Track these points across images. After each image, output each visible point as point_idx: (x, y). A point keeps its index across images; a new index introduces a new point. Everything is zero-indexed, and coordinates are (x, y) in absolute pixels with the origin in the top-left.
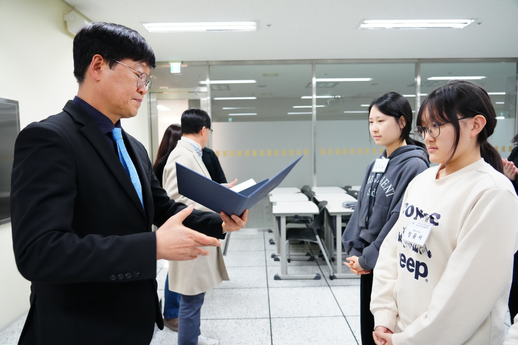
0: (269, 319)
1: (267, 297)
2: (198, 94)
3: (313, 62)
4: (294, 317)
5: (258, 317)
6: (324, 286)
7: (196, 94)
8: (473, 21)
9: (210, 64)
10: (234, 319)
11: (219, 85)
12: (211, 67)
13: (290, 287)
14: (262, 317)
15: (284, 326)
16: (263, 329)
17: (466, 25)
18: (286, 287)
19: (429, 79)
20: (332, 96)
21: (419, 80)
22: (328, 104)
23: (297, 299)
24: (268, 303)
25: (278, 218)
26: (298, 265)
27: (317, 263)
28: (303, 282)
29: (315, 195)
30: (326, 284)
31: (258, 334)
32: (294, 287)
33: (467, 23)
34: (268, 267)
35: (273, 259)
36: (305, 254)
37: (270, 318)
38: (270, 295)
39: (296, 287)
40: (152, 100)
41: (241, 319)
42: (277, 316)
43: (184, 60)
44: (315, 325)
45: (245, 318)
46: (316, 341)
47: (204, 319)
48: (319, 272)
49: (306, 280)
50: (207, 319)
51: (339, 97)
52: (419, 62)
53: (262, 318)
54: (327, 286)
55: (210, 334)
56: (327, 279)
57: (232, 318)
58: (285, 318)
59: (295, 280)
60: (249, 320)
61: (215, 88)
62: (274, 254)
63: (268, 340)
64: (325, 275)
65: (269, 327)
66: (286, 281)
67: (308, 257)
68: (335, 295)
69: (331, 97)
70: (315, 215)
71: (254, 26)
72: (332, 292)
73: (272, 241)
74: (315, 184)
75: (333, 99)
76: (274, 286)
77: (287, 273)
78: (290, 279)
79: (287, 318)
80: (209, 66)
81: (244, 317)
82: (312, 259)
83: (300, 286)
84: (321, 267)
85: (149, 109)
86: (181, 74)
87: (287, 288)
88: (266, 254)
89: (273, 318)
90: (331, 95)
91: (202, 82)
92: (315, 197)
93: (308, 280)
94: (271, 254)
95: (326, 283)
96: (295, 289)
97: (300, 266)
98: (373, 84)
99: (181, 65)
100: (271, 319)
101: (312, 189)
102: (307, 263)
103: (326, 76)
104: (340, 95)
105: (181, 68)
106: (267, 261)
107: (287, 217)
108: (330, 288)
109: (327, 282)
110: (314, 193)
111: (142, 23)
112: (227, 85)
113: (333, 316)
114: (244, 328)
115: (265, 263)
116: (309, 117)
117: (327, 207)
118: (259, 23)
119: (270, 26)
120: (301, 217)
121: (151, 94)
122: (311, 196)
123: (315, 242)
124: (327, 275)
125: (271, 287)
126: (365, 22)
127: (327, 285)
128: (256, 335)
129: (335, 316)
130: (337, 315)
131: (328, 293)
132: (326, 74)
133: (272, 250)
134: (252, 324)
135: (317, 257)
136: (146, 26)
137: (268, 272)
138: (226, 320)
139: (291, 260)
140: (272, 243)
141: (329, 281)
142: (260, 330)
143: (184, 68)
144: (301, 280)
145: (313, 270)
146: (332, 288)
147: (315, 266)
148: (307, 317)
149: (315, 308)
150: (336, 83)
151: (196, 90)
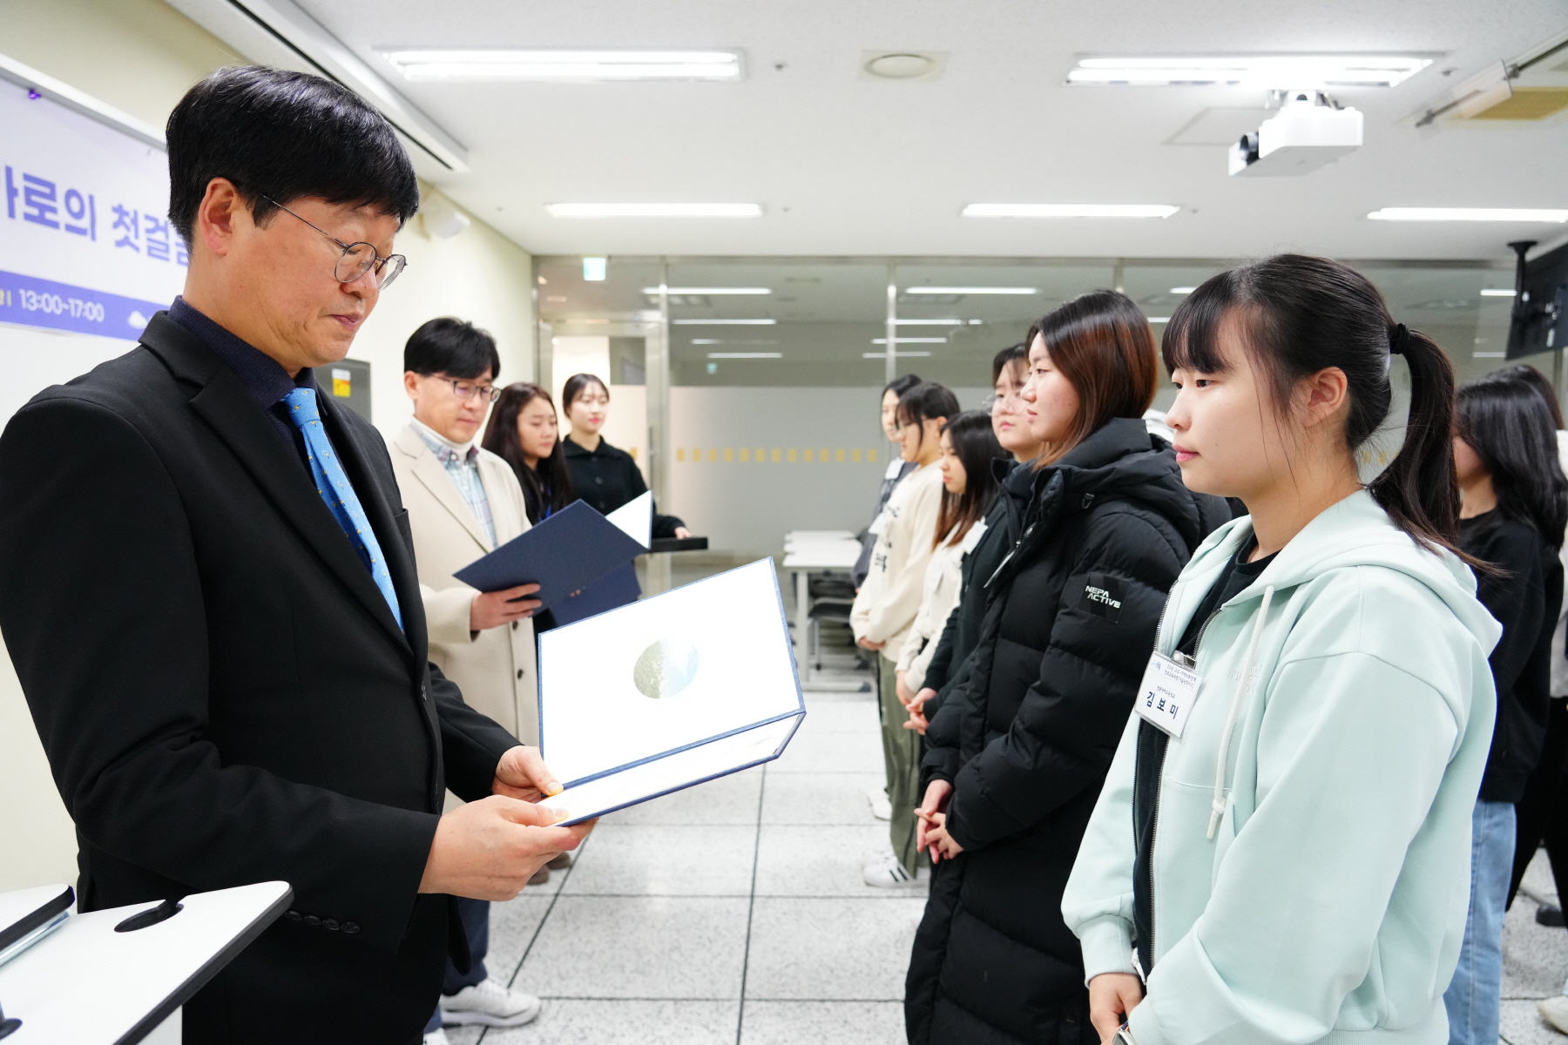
2: (640, 326)
3: (894, 262)
8: (1178, 209)
9: (668, 260)
11: (684, 297)
12: (672, 266)
20: (962, 319)
25: (795, 576)
26: (834, 675)
33: (1169, 211)
43: (612, 253)
51: (975, 322)
52: (1121, 264)
61: (677, 301)
71: (758, 209)
80: (667, 266)
86: (605, 282)
91: (649, 291)
97: (837, 676)
99: (606, 262)
103: (928, 283)
104: (979, 320)
105: (607, 269)
107: (810, 575)
111: (545, 204)
112: (706, 298)
118: (765, 208)
119: (789, 212)
136: (552, 209)
139: (821, 666)
143: (611, 269)
144: (834, 693)
148: (830, 732)
150: (960, 297)
151: (637, 318)
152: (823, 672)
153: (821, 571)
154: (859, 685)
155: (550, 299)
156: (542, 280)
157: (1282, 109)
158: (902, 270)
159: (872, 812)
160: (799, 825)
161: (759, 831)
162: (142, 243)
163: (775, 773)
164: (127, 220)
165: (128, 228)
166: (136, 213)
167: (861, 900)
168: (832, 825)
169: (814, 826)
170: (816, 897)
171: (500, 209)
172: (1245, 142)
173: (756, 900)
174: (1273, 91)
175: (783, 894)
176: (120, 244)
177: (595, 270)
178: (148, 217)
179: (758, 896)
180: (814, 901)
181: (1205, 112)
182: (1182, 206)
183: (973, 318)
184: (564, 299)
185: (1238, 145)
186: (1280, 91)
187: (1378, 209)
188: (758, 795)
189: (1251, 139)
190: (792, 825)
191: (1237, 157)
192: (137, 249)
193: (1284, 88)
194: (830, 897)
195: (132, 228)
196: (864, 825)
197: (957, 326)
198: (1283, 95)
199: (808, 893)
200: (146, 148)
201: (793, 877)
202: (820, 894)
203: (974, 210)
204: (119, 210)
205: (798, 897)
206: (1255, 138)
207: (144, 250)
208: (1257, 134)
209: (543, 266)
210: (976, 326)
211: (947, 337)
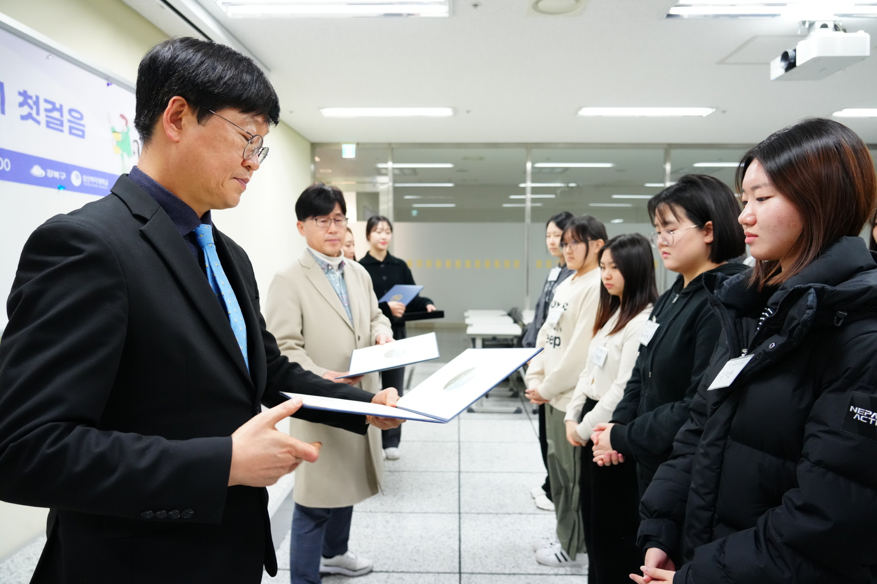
0: (458, 443)
2: (376, 185)
3: (529, 147)
4: (486, 442)
5: (446, 441)
6: (524, 419)
7: (373, 186)
8: (714, 110)
9: (393, 146)
10: (420, 441)
11: (403, 169)
12: (394, 150)
13: (484, 419)
14: (450, 441)
16: (451, 449)
17: (708, 114)
18: (480, 419)
20: (564, 183)
21: (668, 167)
25: (474, 340)
26: (497, 401)
27: (521, 400)
28: (500, 415)
32: (490, 420)
33: (708, 112)
39: (492, 420)
42: (466, 441)
43: (361, 140)
44: (507, 448)
49: (504, 414)
51: (572, 185)
52: (669, 148)
54: (527, 420)
56: (529, 413)
59: (491, 414)
61: (397, 172)
64: (527, 410)
65: (458, 448)
66: (481, 414)
67: (511, 393)
71: (451, 112)
72: (533, 425)
74: (527, 307)
75: (564, 189)
76: (466, 418)
77: (483, 407)
78: (486, 413)
79: (477, 442)
80: (392, 149)
82: (515, 396)
83: (496, 418)
86: (356, 160)
91: (381, 166)
93: (507, 414)
95: (526, 417)
96: (491, 422)
97: (499, 402)
99: (356, 147)
100: (461, 443)
103: (548, 160)
104: (575, 183)
105: (356, 151)
107: (483, 339)
108: (531, 421)
111: (319, 108)
112: (414, 170)
118: (455, 111)
119: (470, 113)
122: (518, 319)
124: (530, 410)
125: (462, 418)
126: (584, 109)
136: (323, 111)
141: (531, 416)
143: (359, 151)
148: (499, 442)
149: (510, 436)
150: (566, 169)
151: (373, 181)
152: (490, 399)
153: (491, 337)
154: (514, 409)
155: (321, 171)
156: (317, 159)
157: (812, 33)
158: (535, 152)
159: (535, 503)
160: (486, 513)
161: (460, 518)
162: (42, 118)
163: (467, 472)
164: (30, 102)
165: (31, 108)
166: (37, 97)
167: (536, 576)
168: (509, 514)
169: (497, 514)
170: (505, 574)
171: (291, 112)
172: (785, 56)
173: (463, 575)
174: (804, 23)
175: (482, 572)
176: (23, 118)
177: (349, 152)
178: (46, 101)
179: (464, 573)
180: (503, 577)
181: (754, 38)
182: (717, 108)
183: (571, 183)
184: (330, 171)
185: (779, 58)
186: (809, 21)
187: (841, 110)
188: (457, 489)
189: (791, 53)
190: (482, 513)
191: (778, 67)
192: (38, 122)
193: (812, 20)
194: (514, 574)
195: (35, 107)
196: (530, 514)
197: (562, 187)
198: (811, 25)
199: (498, 570)
200: (46, 53)
201: (486, 556)
202: (507, 571)
203: (587, 112)
204: (24, 94)
205: (493, 574)
206: (794, 53)
207: (43, 123)
208: (795, 50)
209: (318, 150)
210: (572, 188)
211: (556, 194)
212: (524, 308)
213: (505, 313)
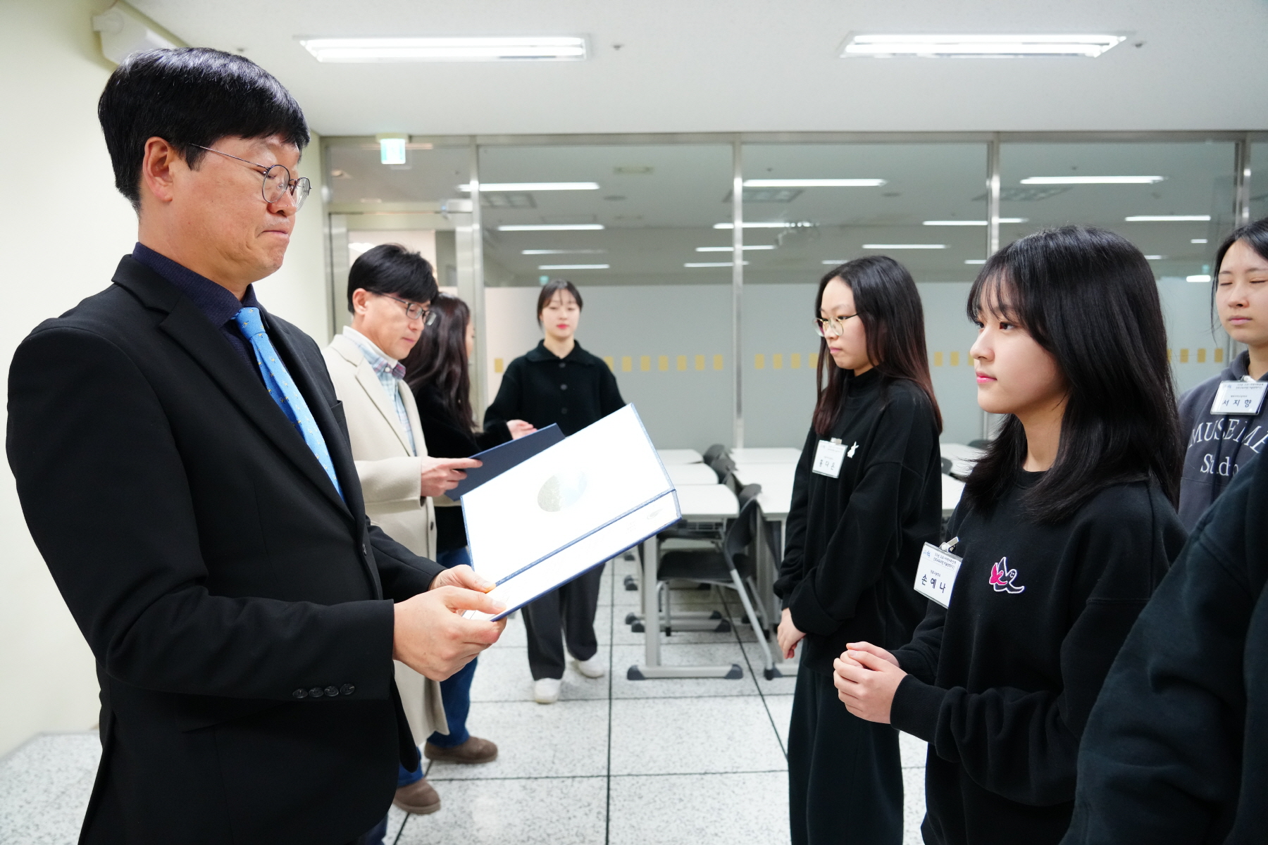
0: (606, 779)
1: (607, 722)
2: (449, 216)
3: (736, 139)
4: (669, 774)
5: (580, 774)
6: (749, 695)
7: (446, 218)
8: (1123, 38)
9: (479, 141)
10: (518, 778)
12: (481, 150)
13: (664, 698)
14: (589, 775)
15: (641, 798)
16: (589, 805)
17: (1105, 49)
18: (655, 698)
19: (1025, 182)
20: (791, 222)
21: (995, 185)
22: (781, 243)
23: (681, 729)
24: (607, 739)
26: (689, 643)
27: (738, 638)
28: (698, 684)
29: (736, 470)
30: (753, 691)
31: (575, 817)
32: (676, 698)
33: (1108, 44)
34: (614, 648)
35: (629, 627)
36: (710, 614)
37: (609, 776)
38: (613, 717)
39: (681, 698)
40: (334, 231)
41: (536, 778)
42: (626, 772)
43: (414, 132)
44: (718, 794)
45: (547, 777)
46: (716, 835)
47: (445, 780)
48: (740, 660)
49: (705, 680)
50: (451, 780)
51: (807, 225)
52: (996, 140)
53: (588, 777)
54: (755, 695)
55: (455, 816)
56: (757, 677)
57: (515, 776)
58: (646, 775)
59: (678, 681)
60: (555, 782)
61: (499, 202)
62: (631, 615)
63: (598, 832)
64: (753, 668)
65: (605, 800)
66: (657, 682)
67: (716, 623)
68: (774, 719)
69: (787, 225)
70: (731, 521)
71: (581, 46)
72: (768, 710)
73: (630, 582)
74: (740, 442)
75: (791, 231)
76: (626, 696)
77: (659, 664)
78: (668, 678)
79: (650, 775)
80: (478, 146)
81: (544, 775)
82: (725, 628)
83: (689, 695)
84: (746, 646)
85: (328, 253)
86: (407, 168)
87: (656, 701)
88: (614, 614)
89: (615, 776)
90: (786, 221)
91: (464, 188)
92: (736, 473)
93: (711, 680)
94: (625, 615)
95: (755, 688)
96: (678, 702)
97: (694, 646)
98: (889, 195)
99: (406, 143)
100: (612, 778)
101: (731, 453)
102: (712, 636)
103: (770, 173)
104: (809, 221)
105: (407, 152)
106: (615, 631)
108: (764, 700)
109: (756, 684)
110: (733, 463)
111: (297, 37)
112: (528, 195)
113: (764, 772)
114: (542, 800)
115: (609, 637)
116: (724, 277)
117: (760, 499)
118: (590, 41)
119: (621, 49)
120: (693, 525)
121: (333, 216)
122: (725, 471)
123: (730, 586)
124: (759, 667)
125: (617, 699)
126: (858, 39)
127: (757, 692)
128: (570, 818)
129: (769, 772)
130: (774, 769)
131: (758, 713)
132: (770, 170)
133: (630, 605)
134: (562, 792)
135: (737, 622)
136: (310, 45)
137: (615, 660)
138: (499, 782)
139: (673, 629)
140: (631, 587)
141: (763, 682)
142: (580, 807)
143: (416, 152)
144: (694, 681)
145: (726, 654)
146: (768, 699)
147: (733, 644)
148: (700, 774)
149: (722, 751)
150: (798, 191)
151: (446, 208)
154: (728, 668)
156: (346, 176)
158: (746, 152)
182: (1130, 33)
183: (801, 221)
197: (785, 228)
209: (334, 150)
210: (806, 228)
211: (776, 242)
212: (735, 447)
213: (700, 458)
